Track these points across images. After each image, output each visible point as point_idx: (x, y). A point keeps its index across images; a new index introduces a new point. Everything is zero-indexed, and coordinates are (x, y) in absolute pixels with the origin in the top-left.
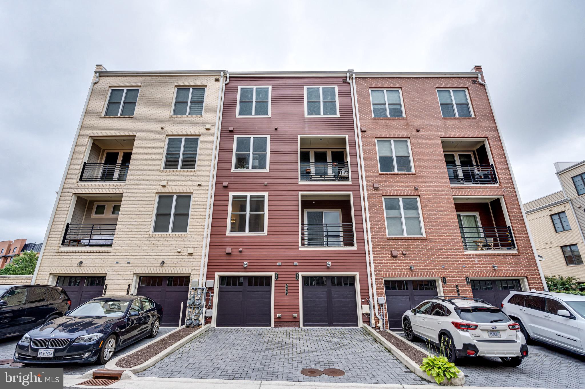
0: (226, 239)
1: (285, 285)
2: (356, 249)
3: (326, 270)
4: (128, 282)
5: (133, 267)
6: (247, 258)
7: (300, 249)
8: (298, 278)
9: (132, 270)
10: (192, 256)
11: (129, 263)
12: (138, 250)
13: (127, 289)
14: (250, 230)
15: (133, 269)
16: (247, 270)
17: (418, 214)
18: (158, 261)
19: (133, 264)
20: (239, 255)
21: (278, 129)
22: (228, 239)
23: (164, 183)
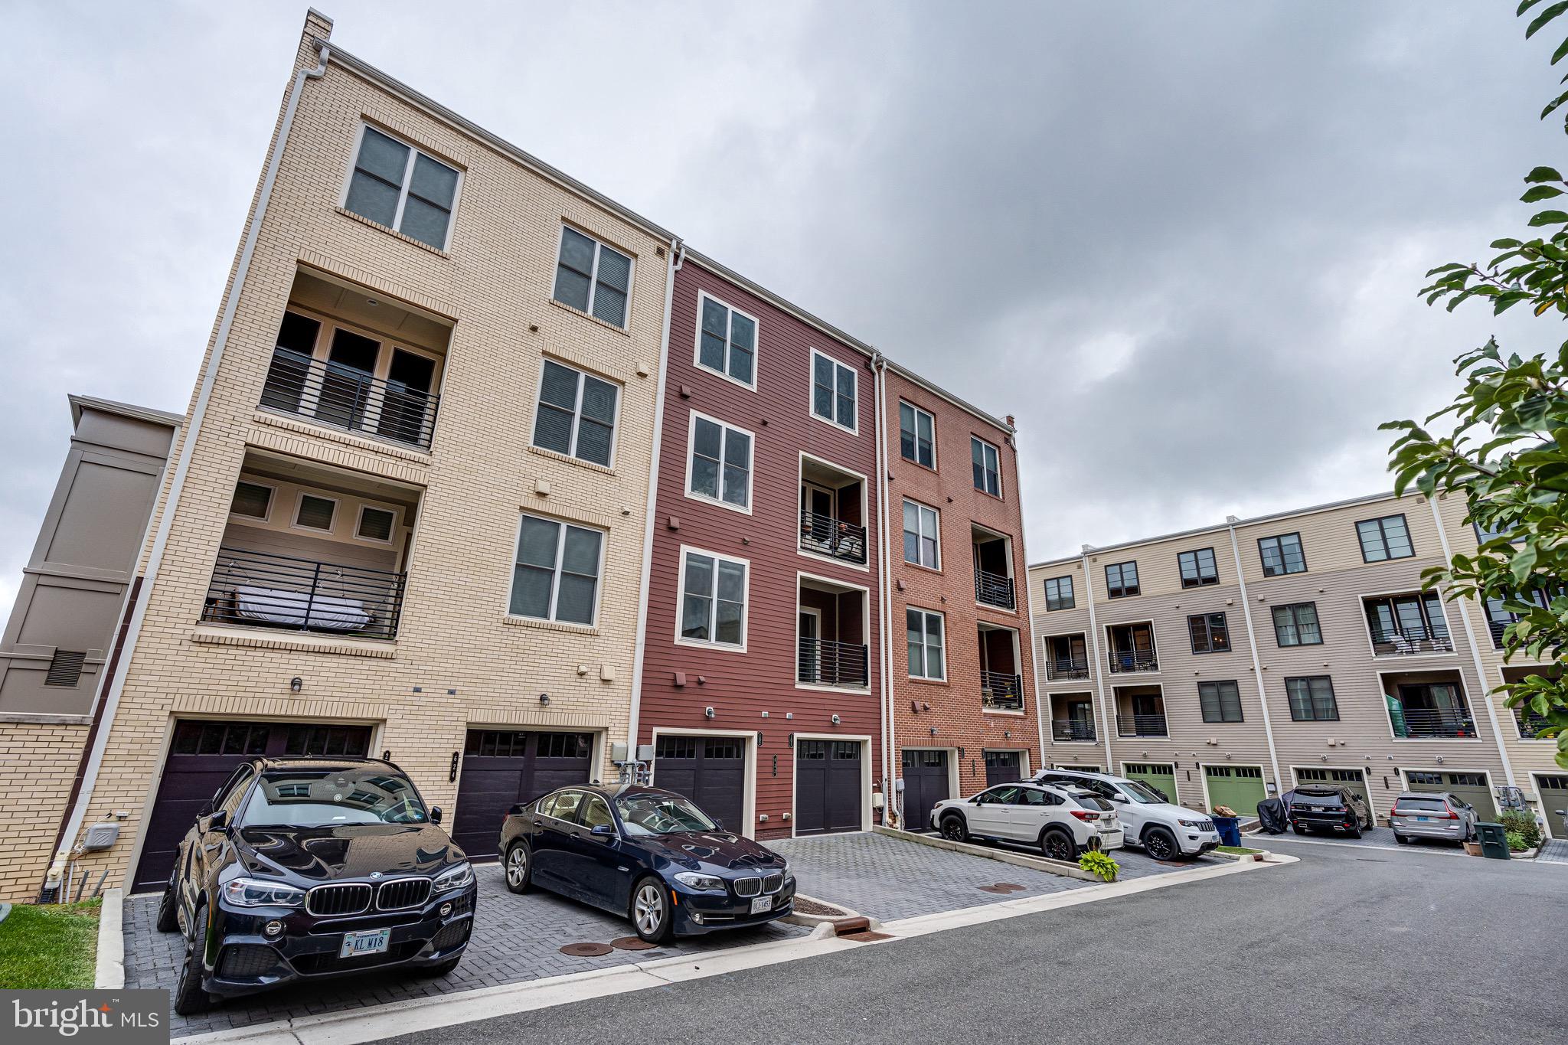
0: (673, 651)
1: (771, 757)
2: (869, 693)
3: (830, 730)
4: (452, 746)
5: (464, 706)
6: (711, 699)
7: (797, 686)
8: (792, 744)
9: (463, 714)
10: (611, 687)
11: (452, 692)
12: (478, 659)
13: (450, 764)
14: (718, 639)
15: (466, 710)
16: (712, 724)
17: (940, 643)
18: (532, 693)
19: (466, 697)
20: (698, 691)
21: (768, 425)
22: (678, 652)
23: (543, 487)
